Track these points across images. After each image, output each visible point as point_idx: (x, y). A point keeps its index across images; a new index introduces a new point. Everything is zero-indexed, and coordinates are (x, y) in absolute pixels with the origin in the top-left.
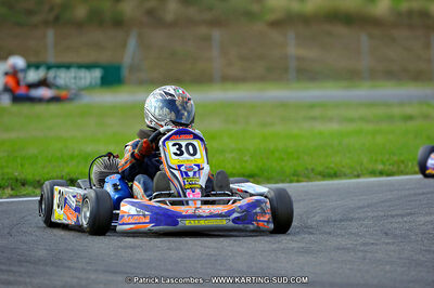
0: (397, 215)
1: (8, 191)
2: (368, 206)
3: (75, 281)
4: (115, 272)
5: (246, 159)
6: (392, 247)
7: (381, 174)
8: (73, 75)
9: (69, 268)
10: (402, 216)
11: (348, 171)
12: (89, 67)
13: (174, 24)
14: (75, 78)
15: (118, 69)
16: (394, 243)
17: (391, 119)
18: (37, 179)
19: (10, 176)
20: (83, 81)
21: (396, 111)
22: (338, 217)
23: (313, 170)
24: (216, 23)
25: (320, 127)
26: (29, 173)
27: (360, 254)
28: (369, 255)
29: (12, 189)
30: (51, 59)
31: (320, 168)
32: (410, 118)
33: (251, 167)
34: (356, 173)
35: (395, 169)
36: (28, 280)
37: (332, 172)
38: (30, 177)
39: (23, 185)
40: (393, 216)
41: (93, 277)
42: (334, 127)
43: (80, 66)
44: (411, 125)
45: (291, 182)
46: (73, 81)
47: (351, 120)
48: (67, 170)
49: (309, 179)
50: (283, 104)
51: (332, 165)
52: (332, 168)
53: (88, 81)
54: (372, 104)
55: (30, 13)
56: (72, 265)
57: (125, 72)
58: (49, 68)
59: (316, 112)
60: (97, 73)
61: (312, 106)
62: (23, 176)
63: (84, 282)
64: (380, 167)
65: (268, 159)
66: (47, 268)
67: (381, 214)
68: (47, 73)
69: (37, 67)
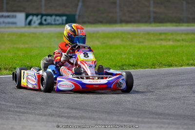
2: (186, 79)
3: (54, 112)
4: (72, 108)
5: (131, 57)
7: (192, 65)
9: (51, 106)
11: (177, 64)
12: (60, 15)
15: (74, 16)
19: (25, 64)
23: (161, 63)
25: (164, 43)
27: (182, 101)
28: (186, 102)
30: (44, 12)
31: (164, 62)
33: (133, 61)
34: (180, 65)
36: (33, 111)
37: (170, 64)
41: (62, 110)
42: (171, 43)
43: (56, 15)
45: (151, 68)
49: (160, 67)
50: (148, 33)
51: (170, 61)
54: (187, 33)
56: (53, 105)
57: (77, 17)
59: (163, 37)
61: (161, 34)
62: (31, 65)
63: (58, 113)
64: (191, 62)
65: (141, 58)
66: (42, 106)
67: (192, 83)
68: (41, 18)
69: (37, 15)
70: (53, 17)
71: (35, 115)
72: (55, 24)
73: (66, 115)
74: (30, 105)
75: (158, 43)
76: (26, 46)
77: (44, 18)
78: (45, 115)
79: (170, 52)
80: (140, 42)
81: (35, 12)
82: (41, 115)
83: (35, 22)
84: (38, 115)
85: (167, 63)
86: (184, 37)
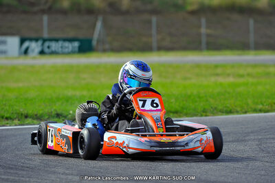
0: (270, 138)
1: (16, 122)
2: (252, 132)
5: (172, 101)
7: (260, 111)
8: (60, 45)
11: (239, 109)
12: (71, 40)
13: (127, 13)
14: (62, 47)
15: (90, 41)
17: (267, 75)
18: (36, 113)
19: (18, 112)
20: (66, 49)
21: (272, 70)
23: (216, 108)
24: (155, 12)
25: (221, 80)
26: (31, 110)
29: (19, 120)
30: (46, 36)
31: (220, 107)
33: (175, 106)
34: (244, 111)
35: (269, 108)
37: (229, 110)
38: (30, 112)
39: (26, 117)
41: (70, 177)
42: (231, 80)
43: (65, 40)
45: (202, 116)
46: (60, 49)
47: (242, 76)
48: (55, 108)
49: (214, 114)
50: (197, 65)
51: (228, 105)
52: (228, 107)
54: (255, 65)
55: (33, 4)
57: (94, 43)
58: (44, 41)
59: (219, 71)
60: (76, 44)
61: (216, 67)
62: (26, 112)
64: (260, 107)
65: (186, 101)
68: (43, 44)
69: (37, 40)
70: (60, 43)
72: (63, 53)
74: (24, 170)
75: (213, 79)
77: (47, 44)
79: (229, 93)
80: (185, 79)
81: (33, 35)
83: (33, 51)
85: (225, 109)
86: (250, 70)
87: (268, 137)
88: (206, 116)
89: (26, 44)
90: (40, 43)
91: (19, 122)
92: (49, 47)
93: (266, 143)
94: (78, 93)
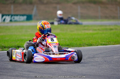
0: (108, 56)
2: (100, 54)
3: (19, 74)
4: (30, 72)
5: (66, 40)
6: (107, 65)
7: (104, 45)
8: (18, 17)
9: (17, 70)
10: (110, 56)
11: (95, 44)
12: (23, 15)
13: (46, 4)
14: (19, 18)
15: (31, 16)
16: (107, 64)
17: (106, 30)
18: (9, 46)
19: (1, 45)
20: (21, 19)
21: (108, 27)
22: (92, 57)
23: (85, 44)
24: (58, 3)
25: (87, 32)
26: (6, 44)
27: (98, 67)
28: (100, 67)
29: (2, 49)
30: (13, 13)
31: (87, 43)
32: (112, 29)
33: (68, 43)
34: (97, 45)
35: (108, 44)
36: (6, 74)
37: (90, 44)
38: (6, 46)
39: (5, 48)
40: (107, 56)
42: (91, 32)
43: (21, 15)
44: (112, 31)
45: (79, 47)
46: (19, 19)
49: (84, 46)
51: (90, 42)
52: (90, 43)
53: (23, 19)
54: (101, 26)
56: (18, 70)
58: (12, 16)
60: (25, 17)
63: (21, 75)
64: (103, 43)
65: (72, 41)
66: (11, 71)
67: (104, 56)
68: (11, 17)
69: (9, 15)
71: (8, 76)
73: (26, 76)
75: (83, 31)
76: (2, 34)
78: (14, 76)
79: (90, 37)
80: (72, 31)
81: (7, 13)
82: (11, 76)
84: (9, 76)
86: (99, 28)
87: (107, 55)
88: (81, 47)
89: (4, 17)
90: (10, 17)
91: (2, 50)
92: (14, 18)
93: (107, 58)
94: (26, 38)
